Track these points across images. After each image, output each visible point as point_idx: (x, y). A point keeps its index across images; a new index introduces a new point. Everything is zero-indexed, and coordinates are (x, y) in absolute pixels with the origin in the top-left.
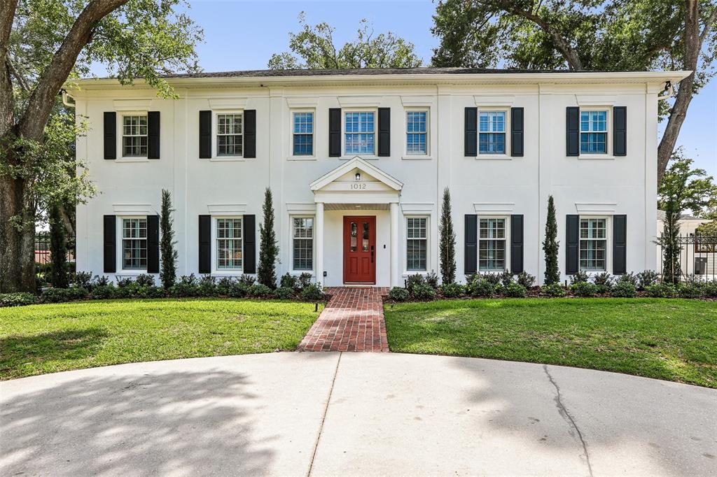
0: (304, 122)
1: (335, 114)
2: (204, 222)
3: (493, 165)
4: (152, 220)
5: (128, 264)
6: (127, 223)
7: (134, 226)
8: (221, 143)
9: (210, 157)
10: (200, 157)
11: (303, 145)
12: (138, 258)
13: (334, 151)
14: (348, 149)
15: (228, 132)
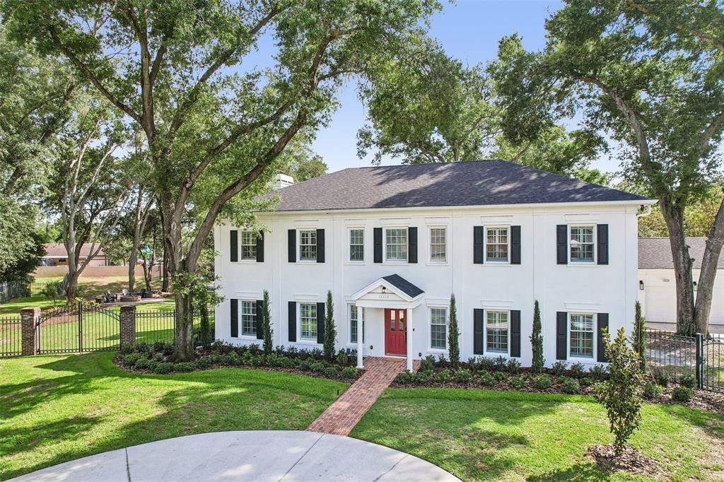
0: (357, 235)
1: (378, 232)
2: (292, 306)
3: (496, 270)
4: (259, 302)
5: (245, 331)
6: (245, 303)
7: (249, 306)
8: (303, 250)
9: (295, 262)
10: (289, 261)
11: (357, 253)
12: (252, 328)
13: (378, 259)
14: (389, 256)
15: (307, 243)
